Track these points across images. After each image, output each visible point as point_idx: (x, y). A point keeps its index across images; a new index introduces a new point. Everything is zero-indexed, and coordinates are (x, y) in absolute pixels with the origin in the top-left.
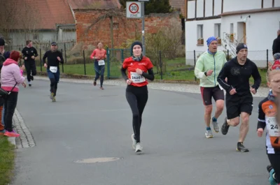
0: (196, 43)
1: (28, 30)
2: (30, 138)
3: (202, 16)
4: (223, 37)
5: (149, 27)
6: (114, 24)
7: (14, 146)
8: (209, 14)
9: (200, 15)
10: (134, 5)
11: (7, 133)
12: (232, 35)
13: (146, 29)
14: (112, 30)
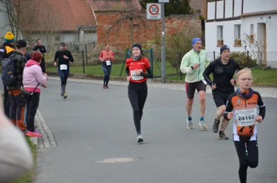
0: (216, 44)
1: (50, 32)
2: (52, 138)
3: (222, 17)
4: (243, 38)
6: (135, 25)
7: (36, 145)
8: (228, 15)
9: (220, 16)
10: (154, 7)
11: (29, 133)
12: (252, 36)
13: (166, 30)
14: (132, 32)
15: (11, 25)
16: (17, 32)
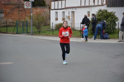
3: (57, 8)
6: (20, 10)
10: (28, 3)
12: (69, 17)
13: (34, 13)
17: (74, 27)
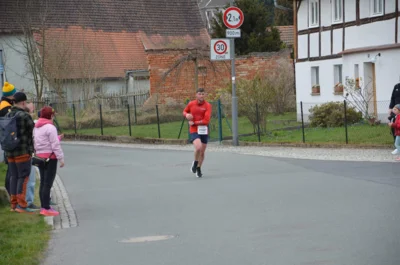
0: (311, 91)
1: (87, 80)
2: (72, 215)
3: (317, 55)
5: (249, 71)
6: (200, 68)
7: (51, 226)
8: (326, 52)
9: (314, 53)
10: (220, 44)
11: (43, 211)
12: (357, 81)
14: (197, 77)
15: (34, 72)
16: (42, 81)
17: (375, 113)
